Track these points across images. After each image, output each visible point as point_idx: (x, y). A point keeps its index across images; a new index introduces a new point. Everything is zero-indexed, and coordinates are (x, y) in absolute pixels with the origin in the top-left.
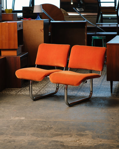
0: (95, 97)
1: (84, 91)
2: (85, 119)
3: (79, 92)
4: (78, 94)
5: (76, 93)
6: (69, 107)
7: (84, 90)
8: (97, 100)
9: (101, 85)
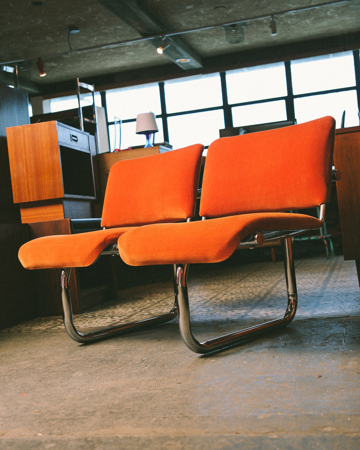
0: (310, 319)
1: (270, 306)
2: (261, 417)
3: (256, 310)
4: (250, 314)
5: (243, 314)
6: (202, 357)
7: (271, 303)
8: (318, 326)
9: (324, 288)
